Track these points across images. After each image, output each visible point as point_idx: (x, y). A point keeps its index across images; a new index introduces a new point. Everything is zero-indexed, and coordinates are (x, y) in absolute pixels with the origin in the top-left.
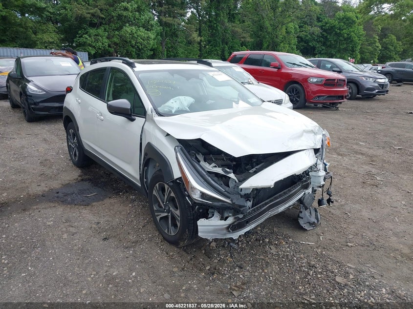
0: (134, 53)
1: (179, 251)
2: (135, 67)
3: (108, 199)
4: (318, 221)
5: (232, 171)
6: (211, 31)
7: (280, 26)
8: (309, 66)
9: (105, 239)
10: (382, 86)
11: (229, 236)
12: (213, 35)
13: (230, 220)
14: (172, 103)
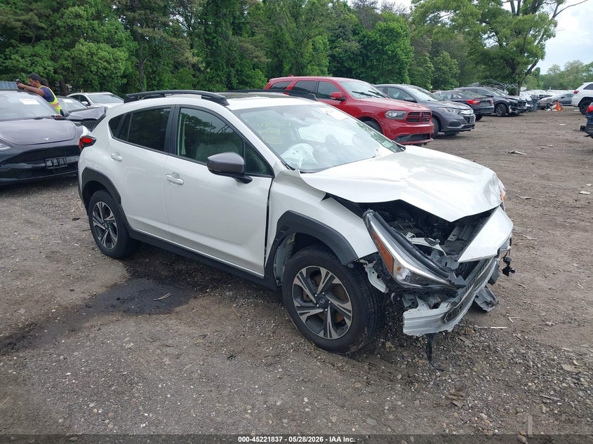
0: (97, 83)
1: (346, 359)
2: (228, 105)
3: (192, 300)
4: (494, 299)
5: (438, 241)
6: (210, 48)
7: (305, 40)
8: (381, 95)
9: (231, 357)
10: (468, 119)
11: (443, 329)
12: (213, 54)
13: (444, 308)
14: (294, 153)
